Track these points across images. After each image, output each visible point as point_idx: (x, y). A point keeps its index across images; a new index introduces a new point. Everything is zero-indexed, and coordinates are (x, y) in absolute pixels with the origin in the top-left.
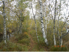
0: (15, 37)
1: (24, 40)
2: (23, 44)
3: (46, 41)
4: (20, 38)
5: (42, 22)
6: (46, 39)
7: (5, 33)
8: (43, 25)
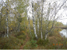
0: (14, 34)
1: (21, 36)
2: (20, 39)
3: (36, 36)
4: (18, 35)
5: (34, 23)
6: (37, 35)
7: (8, 30)
8: (34, 25)
